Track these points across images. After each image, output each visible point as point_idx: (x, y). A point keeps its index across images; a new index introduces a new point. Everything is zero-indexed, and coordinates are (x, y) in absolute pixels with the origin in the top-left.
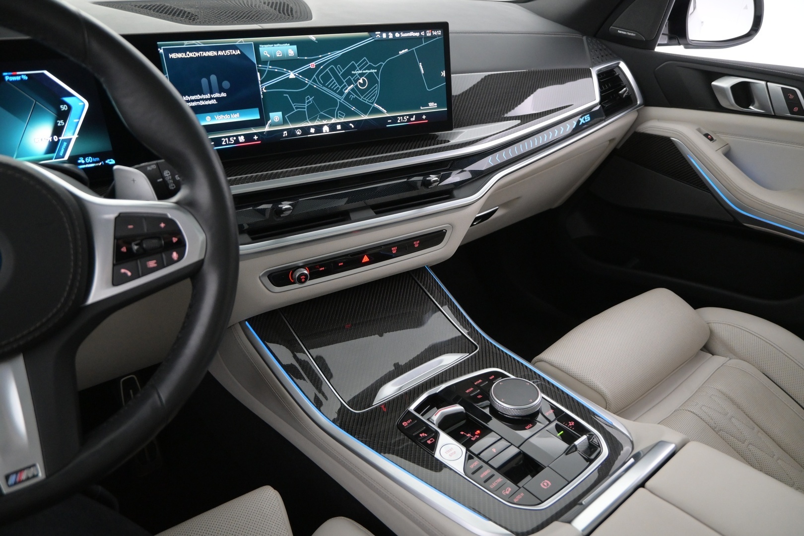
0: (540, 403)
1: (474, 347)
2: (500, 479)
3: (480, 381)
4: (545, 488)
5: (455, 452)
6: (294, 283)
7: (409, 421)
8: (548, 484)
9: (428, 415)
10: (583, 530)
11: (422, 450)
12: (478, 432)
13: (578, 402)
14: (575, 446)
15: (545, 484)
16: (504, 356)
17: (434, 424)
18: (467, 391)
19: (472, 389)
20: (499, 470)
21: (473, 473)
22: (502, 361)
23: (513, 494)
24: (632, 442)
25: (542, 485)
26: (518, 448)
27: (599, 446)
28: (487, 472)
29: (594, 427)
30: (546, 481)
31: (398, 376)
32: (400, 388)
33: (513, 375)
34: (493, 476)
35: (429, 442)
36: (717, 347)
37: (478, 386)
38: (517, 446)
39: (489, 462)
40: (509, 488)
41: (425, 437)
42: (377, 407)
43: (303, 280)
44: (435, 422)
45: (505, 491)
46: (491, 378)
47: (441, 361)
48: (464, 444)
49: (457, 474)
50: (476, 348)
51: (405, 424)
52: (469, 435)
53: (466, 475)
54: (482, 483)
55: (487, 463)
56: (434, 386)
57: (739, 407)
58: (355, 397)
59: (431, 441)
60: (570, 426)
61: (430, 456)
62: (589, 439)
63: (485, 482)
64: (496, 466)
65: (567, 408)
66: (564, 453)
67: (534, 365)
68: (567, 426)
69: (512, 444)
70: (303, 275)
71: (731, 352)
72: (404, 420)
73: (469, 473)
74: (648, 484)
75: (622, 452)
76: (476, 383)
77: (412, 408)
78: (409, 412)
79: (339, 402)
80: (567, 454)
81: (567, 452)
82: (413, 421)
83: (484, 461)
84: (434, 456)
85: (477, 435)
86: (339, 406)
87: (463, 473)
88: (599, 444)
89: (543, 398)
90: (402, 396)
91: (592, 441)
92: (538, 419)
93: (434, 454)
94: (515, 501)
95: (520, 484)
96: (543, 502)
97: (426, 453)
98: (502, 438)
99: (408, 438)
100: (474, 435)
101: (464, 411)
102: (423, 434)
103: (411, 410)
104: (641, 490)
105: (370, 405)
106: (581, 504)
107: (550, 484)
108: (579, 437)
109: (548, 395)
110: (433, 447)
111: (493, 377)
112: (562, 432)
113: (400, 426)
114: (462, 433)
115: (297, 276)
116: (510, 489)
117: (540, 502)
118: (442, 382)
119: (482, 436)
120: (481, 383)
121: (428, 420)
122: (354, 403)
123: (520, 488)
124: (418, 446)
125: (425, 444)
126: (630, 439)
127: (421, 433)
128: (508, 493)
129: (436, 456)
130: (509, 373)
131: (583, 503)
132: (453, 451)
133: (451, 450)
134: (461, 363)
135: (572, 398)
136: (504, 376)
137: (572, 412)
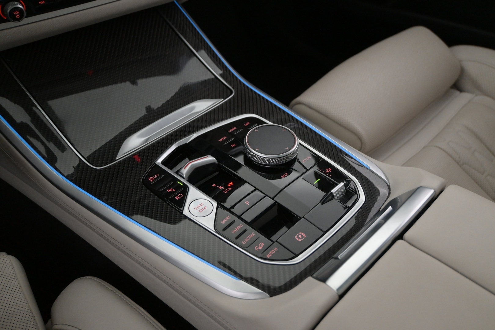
0: (297, 150)
1: (229, 91)
2: (252, 234)
3: (235, 128)
4: (300, 240)
5: (205, 208)
6: (7, 21)
7: (156, 176)
8: (302, 236)
9: (177, 168)
10: (338, 290)
11: (169, 207)
12: (231, 183)
13: (335, 146)
14: (332, 194)
15: (300, 237)
16: (260, 100)
17: (183, 177)
18: (221, 140)
19: (226, 137)
20: (251, 224)
21: (225, 229)
22: (259, 106)
23: (266, 249)
24: (389, 187)
25: (296, 237)
26: (273, 199)
27: (356, 193)
28: (239, 227)
29: (351, 173)
30: (301, 233)
31: (144, 126)
32: (147, 140)
33: (270, 120)
34: (245, 231)
35: (177, 198)
36: (467, 84)
37: (232, 134)
38: (272, 197)
39: (242, 217)
40: (262, 243)
41: (172, 193)
42: (120, 162)
43: (18, 17)
44: (184, 176)
45: (258, 247)
46: (246, 125)
47: (193, 108)
48: (214, 198)
49: (207, 232)
50: (231, 93)
51: (151, 179)
52: (221, 188)
53: (217, 232)
54: (234, 239)
55: (239, 217)
56: (185, 136)
57: (481, 141)
58: (95, 152)
59: (179, 197)
60: (327, 173)
61: (178, 213)
62: (346, 185)
63: (237, 238)
64: (249, 220)
65: (325, 154)
66: (320, 202)
67: (291, 109)
68: (324, 173)
69: (266, 195)
70: (17, 10)
71: (478, 89)
72: (151, 174)
73: (220, 229)
74: (407, 235)
75: (379, 198)
76: (229, 131)
77: (160, 161)
78: (156, 166)
79: (78, 158)
80: (322, 204)
81: (324, 201)
82: (160, 175)
83: (236, 215)
84: (182, 213)
85: (230, 187)
86: (77, 162)
87: (214, 230)
88: (355, 190)
89: (300, 144)
90: (148, 148)
91: (349, 188)
92: (294, 168)
93: (183, 211)
94: (268, 256)
95: (274, 238)
96: (297, 256)
97: (174, 210)
98: (256, 189)
99: (154, 195)
100: (226, 187)
101: (217, 162)
102: (171, 190)
103: (159, 163)
104: (400, 242)
105: (113, 160)
106: (337, 258)
107: (305, 236)
108: (337, 185)
109: (305, 141)
110: (182, 203)
111: (249, 123)
112: (319, 180)
113: (146, 183)
114: (214, 185)
115: (9, 11)
116: (263, 245)
117: (294, 255)
118: (193, 132)
119: (234, 188)
120: (235, 131)
121: (177, 173)
122: (94, 158)
123: (273, 242)
124: (165, 203)
125: (173, 200)
126: (387, 184)
127: (169, 188)
128: (260, 248)
129: (184, 213)
130: (266, 118)
131: (339, 257)
132: (203, 207)
133: (201, 205)
134: (214, 109)
135: (330, 142)
136: (260, 122)
137: (330, 158)
